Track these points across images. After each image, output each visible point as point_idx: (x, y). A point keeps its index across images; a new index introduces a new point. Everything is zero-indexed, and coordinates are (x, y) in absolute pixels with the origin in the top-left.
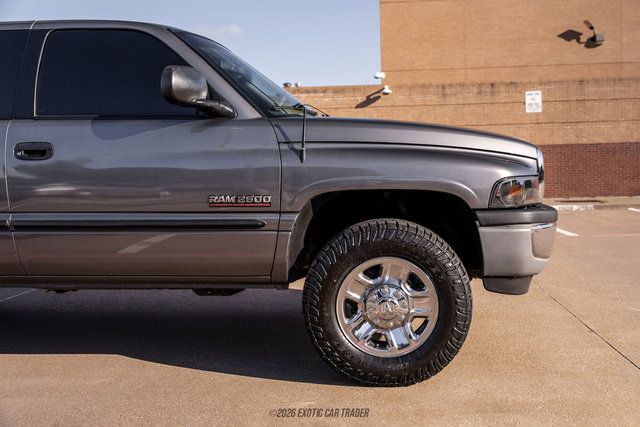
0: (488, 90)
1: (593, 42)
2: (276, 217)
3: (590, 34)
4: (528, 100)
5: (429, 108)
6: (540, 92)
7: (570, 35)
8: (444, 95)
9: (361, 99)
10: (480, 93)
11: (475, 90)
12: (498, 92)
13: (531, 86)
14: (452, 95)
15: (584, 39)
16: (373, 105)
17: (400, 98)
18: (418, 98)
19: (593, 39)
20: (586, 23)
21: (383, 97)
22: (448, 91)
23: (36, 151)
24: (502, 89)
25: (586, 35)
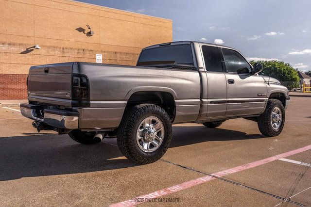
0: (82, 52)
1: (89, 34)
2: (266, 99)
3: (89, 31)
4: (97, 58)
5: (57, 57)
6: (101, 55)
7: (80, 30)
8: (64, 52)
9: (23, 50)
10: (78, 53)
11: (77, 52)
12: (86, 53)
14: (67, 53)
15: (86, 32)
16: (30, 53)
17: (43, 51)
18: (51, 52)
19: (90, 33)
20: (87, 26)
21: (35, 50)
22: (65, 50)
24: (87, 52)
25: (87, 31)
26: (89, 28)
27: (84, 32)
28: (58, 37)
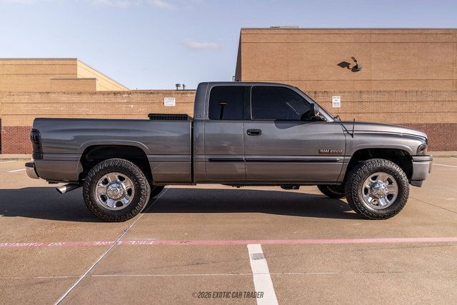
1: (356, 69)
2: (343, 158)
3: (355, 64)
4: (334, 101)
6: (339, 97)
7: (344, 65)
12: (318, 96)
13: (335, 93)
15: (351, 67)
19: (356, 67)
20: (353, 58)
23: (256, 133)
24: (320, 94)
25: (353, 65)
26: (356, 61)
27: (348, 68)
28: (315, 78)
